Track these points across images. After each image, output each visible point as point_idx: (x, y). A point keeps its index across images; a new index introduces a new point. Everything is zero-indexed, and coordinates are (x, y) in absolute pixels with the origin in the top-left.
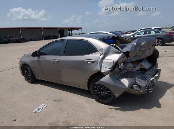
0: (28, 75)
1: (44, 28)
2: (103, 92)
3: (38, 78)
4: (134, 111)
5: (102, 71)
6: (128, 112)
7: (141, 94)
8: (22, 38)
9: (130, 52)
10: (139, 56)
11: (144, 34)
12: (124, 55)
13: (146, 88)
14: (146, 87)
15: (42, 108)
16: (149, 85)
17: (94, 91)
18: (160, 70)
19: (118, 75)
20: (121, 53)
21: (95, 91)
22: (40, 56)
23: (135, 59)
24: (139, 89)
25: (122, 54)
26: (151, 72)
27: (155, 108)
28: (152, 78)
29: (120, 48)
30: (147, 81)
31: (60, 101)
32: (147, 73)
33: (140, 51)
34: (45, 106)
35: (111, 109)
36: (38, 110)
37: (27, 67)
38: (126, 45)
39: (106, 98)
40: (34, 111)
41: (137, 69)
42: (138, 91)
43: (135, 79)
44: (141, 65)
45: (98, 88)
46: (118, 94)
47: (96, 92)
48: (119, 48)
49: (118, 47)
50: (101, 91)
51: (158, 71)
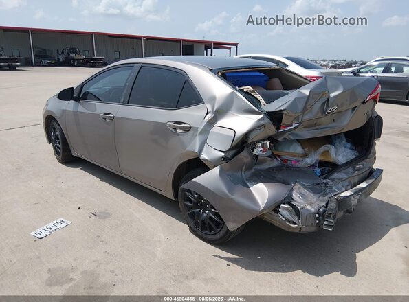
0: (57, 144)
1: (149, 39)
2: (205, 212)
3: (75, 154)
4: (274, 274)
5: (204, 156)
6: (257, 273)
7: (297, 231)
8: (95, 57)
9: (284, 112)
10: (322, 127)
11: (383, 72)
12: (267, 120)
13: (317, 219)
14: (317, 215)
15: (53, 228)
16: (324, 212)
17: (185, 205)
18: (380, 171)
19: (248, 173)
20: (260, 114)
21: (187, 206)
22: (81, 101)
23: (307, 134)
24: (295, 219)
25: (261, 116)
26: (346, 173)
27: (337, 274)
28: (346, 190)
29: (262, 101)
30: (327, 197)
31: (105, 217)
32: (336, 175)
33: (323, 112)
34: (64, 225)
35: (219, 257)
36: (43, 231)
37: (55, 124)
38: (285, 94)
39: (211, 229)
40: (33, 234)
41: (308, 161)
42: (290, 222)
43: (292, 190)
44: (326, 153)
45: (194, 197)
46: (235, 224)
47: (190, 208)
48: (260, 98)
49: (258, 96)
50: (200, 208)
51: (373, 175)
